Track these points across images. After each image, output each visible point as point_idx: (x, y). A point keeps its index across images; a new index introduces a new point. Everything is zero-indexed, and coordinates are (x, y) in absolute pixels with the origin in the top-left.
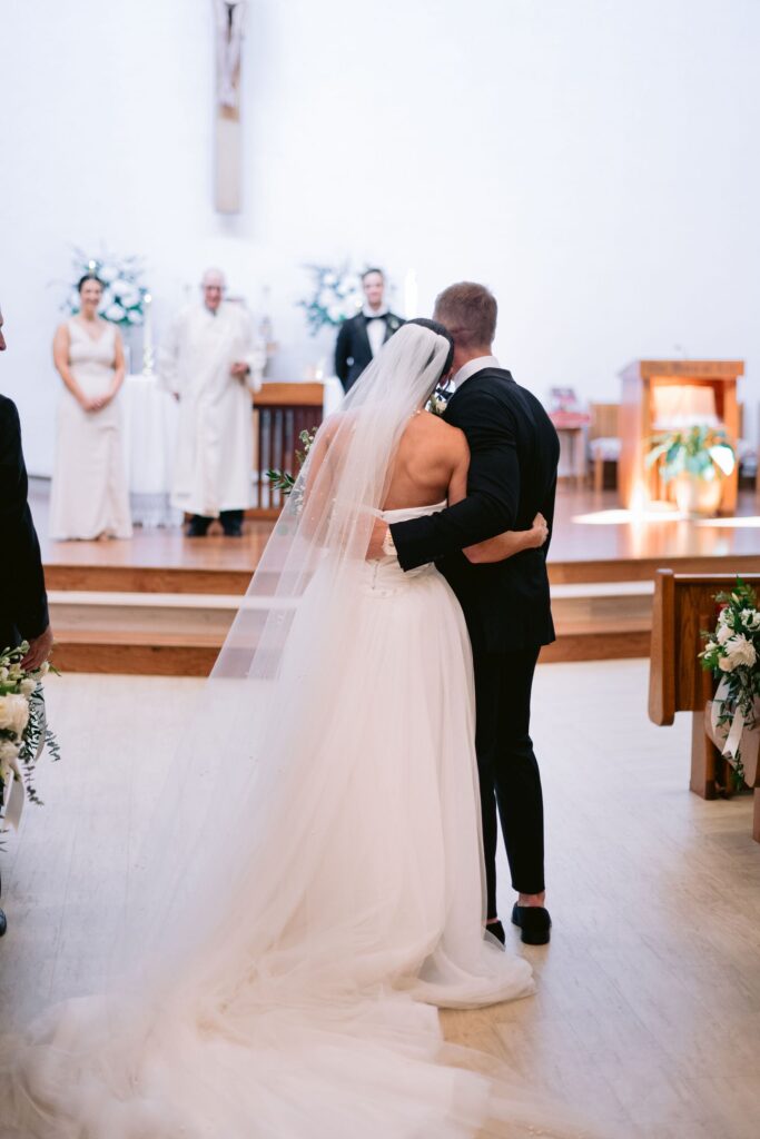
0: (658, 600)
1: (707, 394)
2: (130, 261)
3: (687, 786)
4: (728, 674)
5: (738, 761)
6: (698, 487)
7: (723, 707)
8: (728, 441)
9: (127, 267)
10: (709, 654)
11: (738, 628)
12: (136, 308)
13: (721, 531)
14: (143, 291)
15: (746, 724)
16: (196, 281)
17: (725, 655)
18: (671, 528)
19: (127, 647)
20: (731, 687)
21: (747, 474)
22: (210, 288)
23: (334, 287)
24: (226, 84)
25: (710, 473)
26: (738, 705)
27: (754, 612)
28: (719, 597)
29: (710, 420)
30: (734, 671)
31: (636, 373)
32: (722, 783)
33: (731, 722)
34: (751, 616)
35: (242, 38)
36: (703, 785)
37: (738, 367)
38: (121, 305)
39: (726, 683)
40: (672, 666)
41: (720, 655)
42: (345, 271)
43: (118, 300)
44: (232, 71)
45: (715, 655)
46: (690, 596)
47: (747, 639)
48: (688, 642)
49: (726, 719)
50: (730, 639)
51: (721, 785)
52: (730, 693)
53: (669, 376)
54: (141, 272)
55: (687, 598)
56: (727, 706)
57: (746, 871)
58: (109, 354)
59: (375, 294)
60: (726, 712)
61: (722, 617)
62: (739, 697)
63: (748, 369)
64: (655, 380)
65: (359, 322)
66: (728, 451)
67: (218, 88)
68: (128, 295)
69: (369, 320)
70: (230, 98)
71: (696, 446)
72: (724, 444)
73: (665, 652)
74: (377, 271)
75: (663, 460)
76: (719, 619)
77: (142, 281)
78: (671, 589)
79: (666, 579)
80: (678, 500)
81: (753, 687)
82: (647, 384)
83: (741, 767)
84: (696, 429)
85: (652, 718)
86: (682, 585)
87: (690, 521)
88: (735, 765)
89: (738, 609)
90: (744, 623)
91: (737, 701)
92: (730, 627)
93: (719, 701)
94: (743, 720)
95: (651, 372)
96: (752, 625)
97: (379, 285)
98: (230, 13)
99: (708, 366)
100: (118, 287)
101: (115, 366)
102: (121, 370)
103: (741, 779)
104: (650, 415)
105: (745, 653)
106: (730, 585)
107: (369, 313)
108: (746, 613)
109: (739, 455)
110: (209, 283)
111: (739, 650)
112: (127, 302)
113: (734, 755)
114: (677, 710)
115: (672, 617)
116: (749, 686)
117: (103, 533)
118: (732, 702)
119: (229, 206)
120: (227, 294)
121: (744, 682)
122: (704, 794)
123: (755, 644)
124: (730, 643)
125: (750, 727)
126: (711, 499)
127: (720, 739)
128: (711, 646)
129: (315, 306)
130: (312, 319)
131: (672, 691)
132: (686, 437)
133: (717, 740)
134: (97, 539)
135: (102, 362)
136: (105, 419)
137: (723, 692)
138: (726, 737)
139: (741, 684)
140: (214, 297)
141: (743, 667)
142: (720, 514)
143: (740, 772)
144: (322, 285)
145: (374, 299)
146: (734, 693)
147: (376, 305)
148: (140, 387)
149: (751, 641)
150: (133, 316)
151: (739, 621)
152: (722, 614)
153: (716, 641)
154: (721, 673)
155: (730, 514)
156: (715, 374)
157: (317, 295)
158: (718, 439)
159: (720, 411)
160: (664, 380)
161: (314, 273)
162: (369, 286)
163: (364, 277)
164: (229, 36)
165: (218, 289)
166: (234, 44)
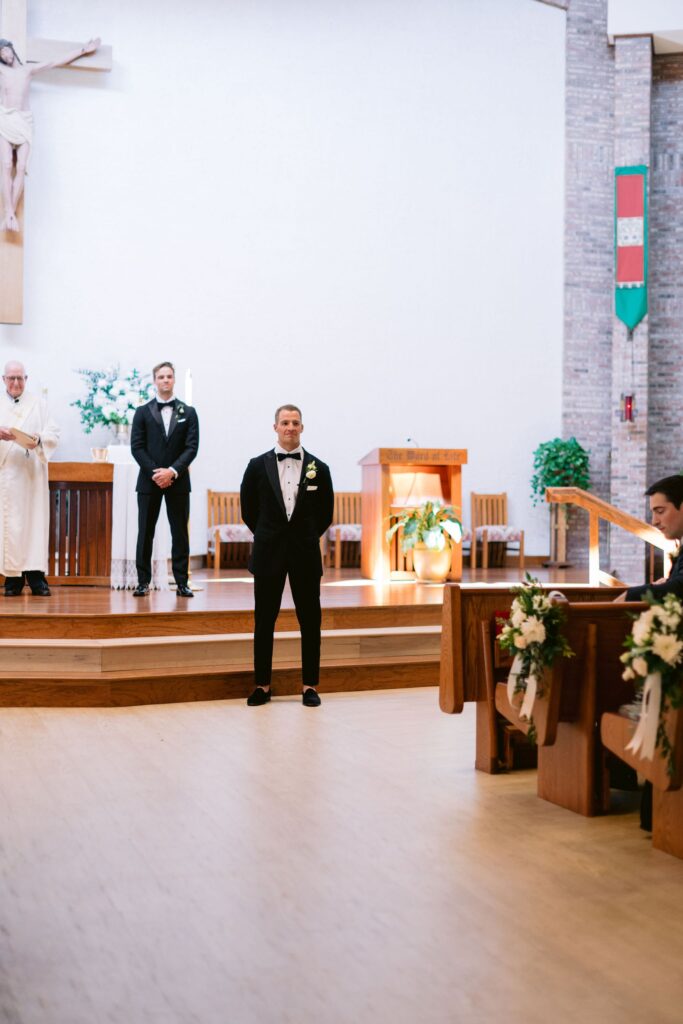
0: (448, 608)
1: (436, 479)
3: (474, 766)
4: (522, 651)
6: (430, 559)
7: (518, 678)
8: (454, 516)
10: (505, 636)
11: (530, 611)
17: (521, 634)
20: (524, 661)
22: (13, 378)
23: (107, 390)
24: (11, 213)
27: (543, 597)
29: (438, 501)
30: (528, 648)
31: (376, 459)
34: (541, 601)
35: (24, 174)
36: (488, 763)
37: (462, 455)
39: (520, 659)
41: (515, 635)
42: (116, 377)
44: (15, 203)
45: (510, 636)
46: (473, 604)
47: (538, 619)
49: (521, 688)
50: (525, 621)
51: (503, 763)
52: (524, 667)
55: (471, 606)
56: (521, 679)
59: (167, 383)
60: (521, 682)
61: (515, 605)
62: (531, 669)
63: (470, 457)
64: (392, 468)
66: (457, 525)
69: (161, 406)
70: (14, 225)
71: (429, 521)
72: (454, 520)
73: (455, 651)
74: (168, 365)
75: (401, 534)
76: (512, 608)
78: (458, 600)
79: (454, 590)
81: (543, 658)
82: (386, 469)
83: (533, 729)
84: (428, 507)
85: (444, 707)
86: (466, 595)
88: (526, 731)
89: (530, 597)
90: (535, 607)
92: (524, 612)
93: (514, 674)
95: (389, 459)
96: (543, 608)
97: (169, 377)
98: (15, 153)
99: (437, 453)
104: (388, 497)
105: (537, 631)
107: (160, 400)
108: (537, 599)
110: (10, 375)
111: (532, 629)
113: (529, 717)
114: (466, 700)
115: (460, 622)
116: (540, 660)
118: (526, 672)
121: (536, 657)
122: (489, 769)
123: (544, 623)
124: (524, 624)
125: (542, 694)
126: (441, 569)
127: (513, 709)
128: (506, 629)
129: (90, 406)
130: (87, 418)
131: (461, 685)
132: (421, 512)
133: (509, 712)
137: (517, 666)
138: (521, 704)
139: (532, 659)
140: (17, 385)
141: (535, 643)
142: (449, 580)
144: (95, 389)
145: (166, 389)
146: (527, 666)
147: (168, 393)
149: (541, 621)
151: (530, 606)
152: (516, 602)
153: (511, 626)
154: (516, 650)
156: (442, 462)
157: (91, 397)
158: (447, 515)
159: (447, 494)
160: (399, 468)
161: (88, 378)
162: (162, 377)
163: (155, 370)
164: (14, 172)
165: (19, 378)
166: (18, 178)
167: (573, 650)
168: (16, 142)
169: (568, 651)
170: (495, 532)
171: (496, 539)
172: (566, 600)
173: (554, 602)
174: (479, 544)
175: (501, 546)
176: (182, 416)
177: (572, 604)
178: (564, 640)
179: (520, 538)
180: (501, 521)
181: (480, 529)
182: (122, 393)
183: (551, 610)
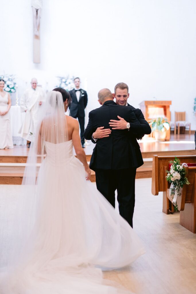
0: (154, 162)
1: (162, 109)
2: (11, 76)
3: (162, 211)
4: (173, 182)
5: (176, 204)
6: (160, 134)
7: (172, 190)
8: (167, 121)
9: (10, 77)
10: (168, 177)
11: (176, 170)
12: (13, 88)
13: (166, 145)
14: (15, 84)
15: (178, 195)
16: (29, 81)
17: (173, 177)
18: (153, 144)
19: (14, 177)
20: (174, 185)
21: (172, 130)
22: (34, 83)
23: (65, 82)
24: (36, 30)
25: (163, 130)
26: (176, 190)
27: (180, 165)
28: (171, 162)
29: (163, 116)
30: (175, 181)
31: (144, 104)
32: (171, 210)
33: (174, 194)
34: (179, 167)
35: (40, 18)
36: (166, 211)
37: (170, 102)
38: (9, 87)
39: (173, 184)
40: (157, 180)
41: (171, 177)
42: (68, 78)
43: (8, 86)
44: (37, 26)
45: (170, 177)
46: (162, 162)
47: (178, 173)
48: (162, 174)
49: (173, 193)
50: (174, 173)
51: (171, 211)
52: (174, 187)
53: (152, 105)
54: (14, 79)
55: (161, 162)
56: (173, 190)
57: (178, 233)
58: (7, 100)
59: (78, 84)
60: (173, 192)
61: (171, 167)
62: (176, 188)
63: (172, 103)
64: (149, 106)
65: (73, 92)
66: (168, 124)
67: (34, 31)
68: (11, 85)
69: (76, 91)
70: (37, 34)
71: (159, 123)
72: (167, 122)
73: (156, 176)
74: (78, 78)
77: (14, 81)
78: (157, 160)
79: (156, 157)
80: (155, 137)
81: (180, 185)
82: (147, 107)
83: (177, 206)
84: (159, 118)
85: (153, 193)
86: (160, 159)
87: (158, 142)
88: (175, 205)
89: (176, 165)
90: (177, 168)
91: (175, 189)
92: (174, 170)
94: (177, 194)
95: (148, 104)
96: (179, 169)
97: (78, 82)
98: (37, 11)
99: (162, 102)
100: (8, 83)
101: (8, 103)
102: (10, 104)
103: (177, 209)
104: (147, 115)
105: (178, 176)
106: (173, 159)
107: (76, 89)
108: (178, 166)
109: (170, 125)
111: (176, 175)
112: (10, 87)
113: (175, 202)
114: (159, 191)
115: (157, 167)
116: (179, 185)
117: (6, 147)
118: (174, 189)
119: (37, 61)
120: (38, 84)
121: (178, 184)
122: (166, 213)
123: (180, 174)
125: (179, 195)
126: (163, 137)
127: (171, 199)
128: (169, 175)
131: (158, 186)
132: (157, 121)
133: (170, 199)
134: (4, 149)
135: (5, 103)
136: (6, 117)
137: (172, 186)
138: (173, 198)
139: (177, 184)
140: (34, 85)
141: (177, 180)
142: (166, 140)
143: (176, 207)
144: (62, 82)
145: (77, 85)
146: (175, 187)
147: (78, 87)
148: (15, 109)
149: (179, 173)
150: (12, 90)
151: (176, 168)
152: (171, 166)
153: (170, 173)
154: (171, 181)
155: (168, 140)
156: (164, 104)
157: (61, 84)
158: (165, 121)
159: (165, 114)
160: (151, 106)
161: (60, 79)
162: (76, 82)
163: (74, 80)
164: (37, 17)
165: (36, 84)
166: (38, 19)
167: (189, 182)
168: (37, 8)
169: (188, 182)
170: (182, 123)
171: (182, 126)
172: (187, 166)
173: (184, 167)
174: (177, 127)
175: (184, 128)
176: (83, 94)
177: (189, 167)
178: (187, 179)
179: (189, 125)
180: (184, 120)
181: (177, 122)
182: (70, 83)
183: (182, 169)
